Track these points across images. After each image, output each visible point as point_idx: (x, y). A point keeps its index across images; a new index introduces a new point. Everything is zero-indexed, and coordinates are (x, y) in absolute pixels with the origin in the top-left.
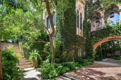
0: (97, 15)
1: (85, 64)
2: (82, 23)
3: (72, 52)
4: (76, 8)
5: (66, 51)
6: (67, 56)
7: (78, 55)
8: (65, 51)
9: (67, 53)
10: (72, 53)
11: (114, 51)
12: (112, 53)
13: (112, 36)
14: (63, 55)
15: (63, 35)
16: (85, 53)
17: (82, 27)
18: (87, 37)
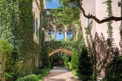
0: (50, 27)
1: (45, 74)
2: (38, 29)
3: (29, 61)
4: (33, 8)
5: (22, 60)
6: (23, 67)
7: (35, 65)
8: (20, 60)
9: (23, 63)
10: (29, 63)
11: (59, 60)
12: (57, 62)
13: (62, 49)
14: (18, 67)
15: (17, 35)
16: (41, 63)
17: (38, 33)
18: (42, 46)
